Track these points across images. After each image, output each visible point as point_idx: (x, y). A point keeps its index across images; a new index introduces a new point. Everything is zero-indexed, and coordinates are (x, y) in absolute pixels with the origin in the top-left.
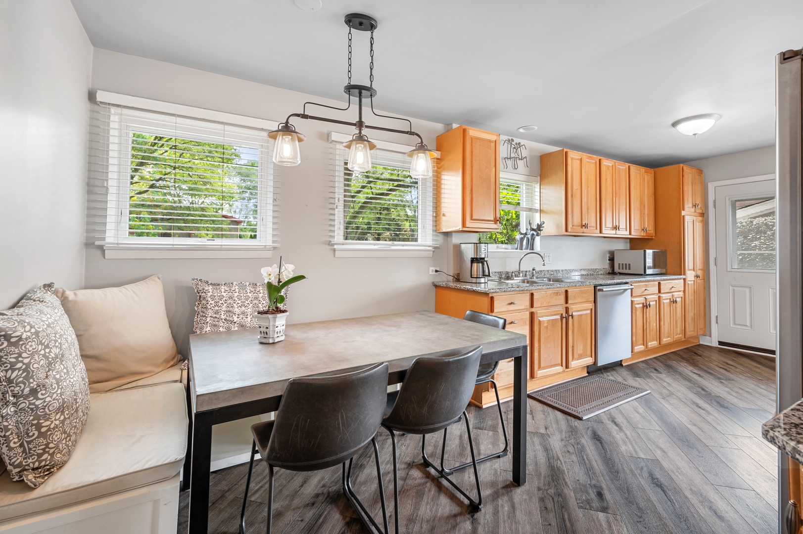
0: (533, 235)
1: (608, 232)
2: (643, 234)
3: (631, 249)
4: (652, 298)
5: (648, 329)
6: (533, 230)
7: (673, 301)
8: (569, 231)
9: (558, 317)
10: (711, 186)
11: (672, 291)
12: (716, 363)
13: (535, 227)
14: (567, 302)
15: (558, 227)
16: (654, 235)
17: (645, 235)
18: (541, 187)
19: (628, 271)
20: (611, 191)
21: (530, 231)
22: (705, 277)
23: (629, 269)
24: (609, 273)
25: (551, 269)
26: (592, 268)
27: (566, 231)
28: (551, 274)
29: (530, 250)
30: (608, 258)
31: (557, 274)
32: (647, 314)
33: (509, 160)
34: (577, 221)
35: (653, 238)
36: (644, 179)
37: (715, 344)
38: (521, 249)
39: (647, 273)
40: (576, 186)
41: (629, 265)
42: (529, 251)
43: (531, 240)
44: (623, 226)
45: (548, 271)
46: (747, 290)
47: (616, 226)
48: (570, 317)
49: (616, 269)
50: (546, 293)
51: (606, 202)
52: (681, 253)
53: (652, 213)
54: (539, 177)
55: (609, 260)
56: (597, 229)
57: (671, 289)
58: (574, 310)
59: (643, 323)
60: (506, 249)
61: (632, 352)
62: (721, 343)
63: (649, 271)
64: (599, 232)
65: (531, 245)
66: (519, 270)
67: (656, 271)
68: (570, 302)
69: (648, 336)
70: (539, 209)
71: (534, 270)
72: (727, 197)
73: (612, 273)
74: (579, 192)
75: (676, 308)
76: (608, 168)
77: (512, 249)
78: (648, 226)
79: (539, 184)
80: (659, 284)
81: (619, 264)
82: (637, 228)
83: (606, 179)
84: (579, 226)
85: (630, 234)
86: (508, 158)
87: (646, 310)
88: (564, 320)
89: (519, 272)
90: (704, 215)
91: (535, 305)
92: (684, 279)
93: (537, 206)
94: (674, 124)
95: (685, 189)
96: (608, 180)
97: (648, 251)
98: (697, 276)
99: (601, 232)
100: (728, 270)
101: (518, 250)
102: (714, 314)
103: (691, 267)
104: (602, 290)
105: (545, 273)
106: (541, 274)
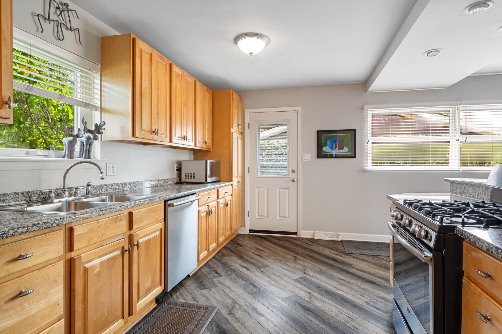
0: (89, 138)
1: (177, 141)
2: (204, 146)
3: (194, 159)
4: (213, 204)
5: (210, 234)
6: (89, 131)
7: (226, 205)
8: (137, 135)
9: (118, 252)
10: (247, 112)
11: (225, 195)
12: (253, 251)
13: (93, 128)
14: (130, 228)
15: (123, 129)
16: (212, 148)
17: (206, 147)
18: (102, 79)
19: (192, 181)
20: (180, 100)
21: (83, 132)
22: (242, 183)
23: (194, 178)
24: (177, 183)
25: (116, 182)
26: (162, 178)
27: (133, 135)
28: (116, 189)
29: (85, 158)
30: (176, 168)
31: (123, 187)
32: (210, 220)
33: (48, 22)
34: (146, 125)
35: (211, 150)
36: (205, 96)
37: (247, 232)
38: (71, 156)
39: (208, 182)
40: (146, 85)
41: (194, 174)
42: (83, 159)
43: (87, 145)
44: (189, 137)
45: (112, 185)
46: (266, 190)
47: (185, 136)
48: (135, 247)
49: (183, 179)
50: (98, 223)
51: (176, 110)
52: (230, 163)
53: (211, 128)
54: (99, 65)
55: (177, 170)
56: (167, 137)
57: (225, 194)
58: (140, 236)
59: (207, 230)
60: (46, 156)
61: (198, 261)
62: (251, 231)
63: (209, 180)
64: (169, 141)
65: (87, 151)
66: (64, 187)
67: (213, 179)
68: (135, 227)
69: (210, 240)
70: (99, 106)
71: (88, 185)
72: (256, 122)
73: (180, 182)
74: (148, 91)
75: (227, 210)
76: (178, 76)
77: (57, 157)
78: (208, 139)
79: (99, 74)
80: (218, 190)
81: (186, 174)
82: (200, 140)
83: (176, 87)
84: (148, 132)
85: (195, 146)
86: (45, 19)
87: (209, 217)
88: (127, 254)
89: (64, 190)
90: (242, 133)
91: (76, 246)
92: (232, 185)
93: (97, 103)
94: (237, 39)
95: (234, 110)
96: (178, 87)
97: (209, 162)
98: (239, 182)
99: (171, 141)
100: (256, 176)
101: (66, 159)
102: (247, 210)
103: (236, 175)
104: (172, 205)
105: (107, 188)
106: (102, 190)
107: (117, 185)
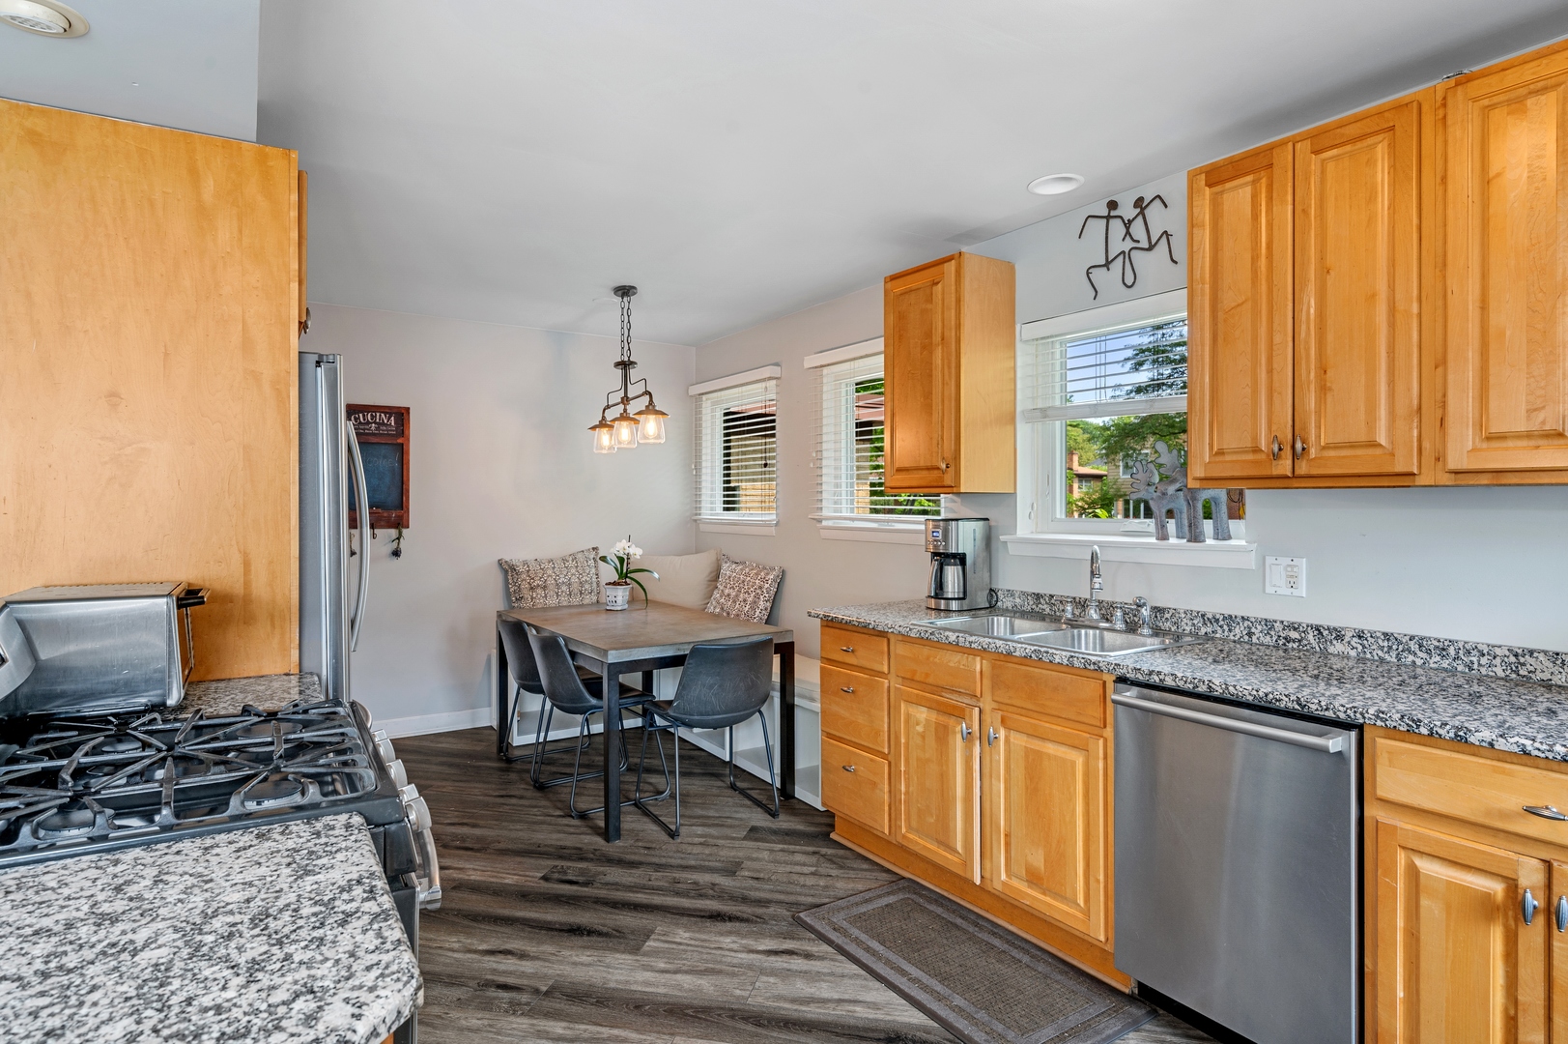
9: (951, 722)
28: (1289, 640)
31: (1324, 641)
45: (1270, 623)
48: (996, 743)
74: (1248, 313)
105: (1250, 628)
106: (1230, 630)
107: (1294, 627)
